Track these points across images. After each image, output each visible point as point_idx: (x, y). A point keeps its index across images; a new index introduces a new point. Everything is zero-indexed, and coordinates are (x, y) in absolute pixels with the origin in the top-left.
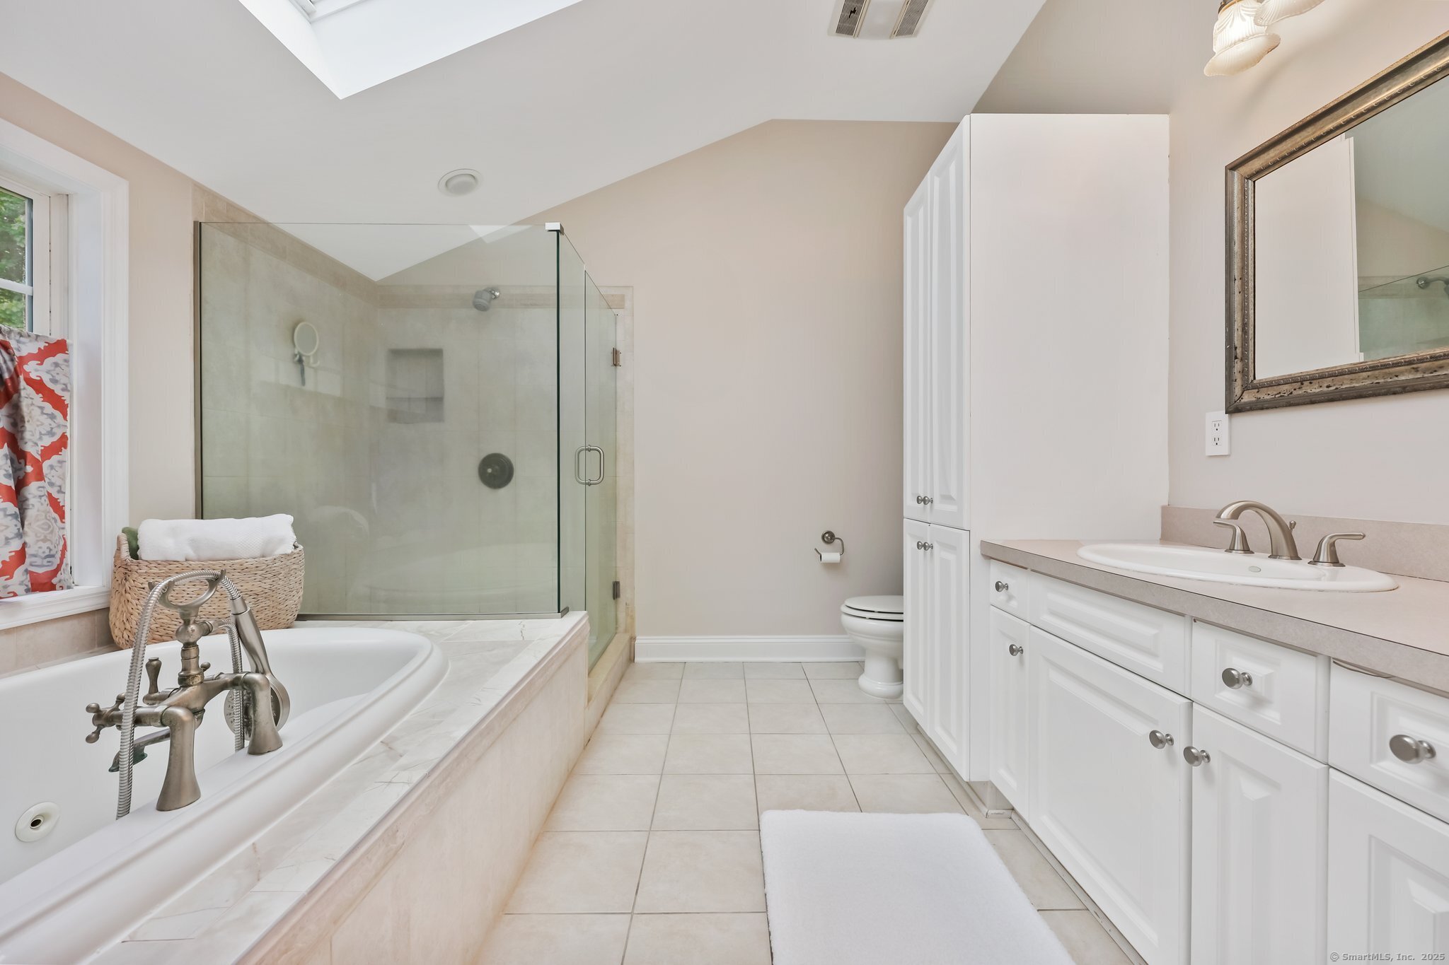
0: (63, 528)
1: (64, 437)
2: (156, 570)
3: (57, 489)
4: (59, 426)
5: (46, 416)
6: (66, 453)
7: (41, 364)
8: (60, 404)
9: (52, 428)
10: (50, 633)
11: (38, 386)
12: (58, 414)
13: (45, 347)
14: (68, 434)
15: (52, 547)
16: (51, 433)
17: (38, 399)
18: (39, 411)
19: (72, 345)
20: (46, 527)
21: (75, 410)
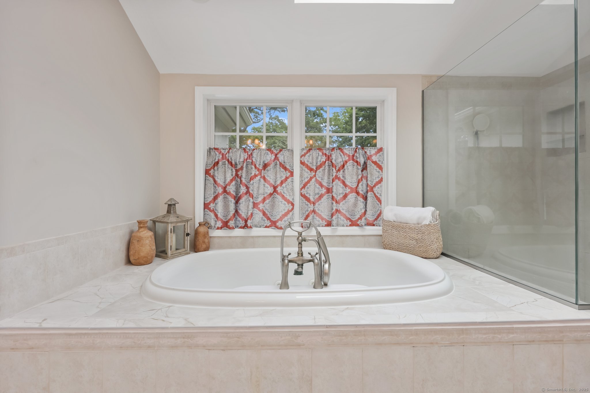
0: (381, 207)
1: (382, 178)
2: (386, 224)
3: (379, 195)
4: (380, 175)
5: (377, 172)
6: (383, 183)
7: (376, 156)
8: (380, 168)
9: (379, 176)
10: (373, 239)
11: (375, 163)
12: (380, 171)
13: (377, 151)
14: (383, 177)
15: (373, 213)
16: (378, 177)
17: (375, 167)
18: (375, 171)
19: (384, 148)
20: (372, 206)
21: (385, 170)
